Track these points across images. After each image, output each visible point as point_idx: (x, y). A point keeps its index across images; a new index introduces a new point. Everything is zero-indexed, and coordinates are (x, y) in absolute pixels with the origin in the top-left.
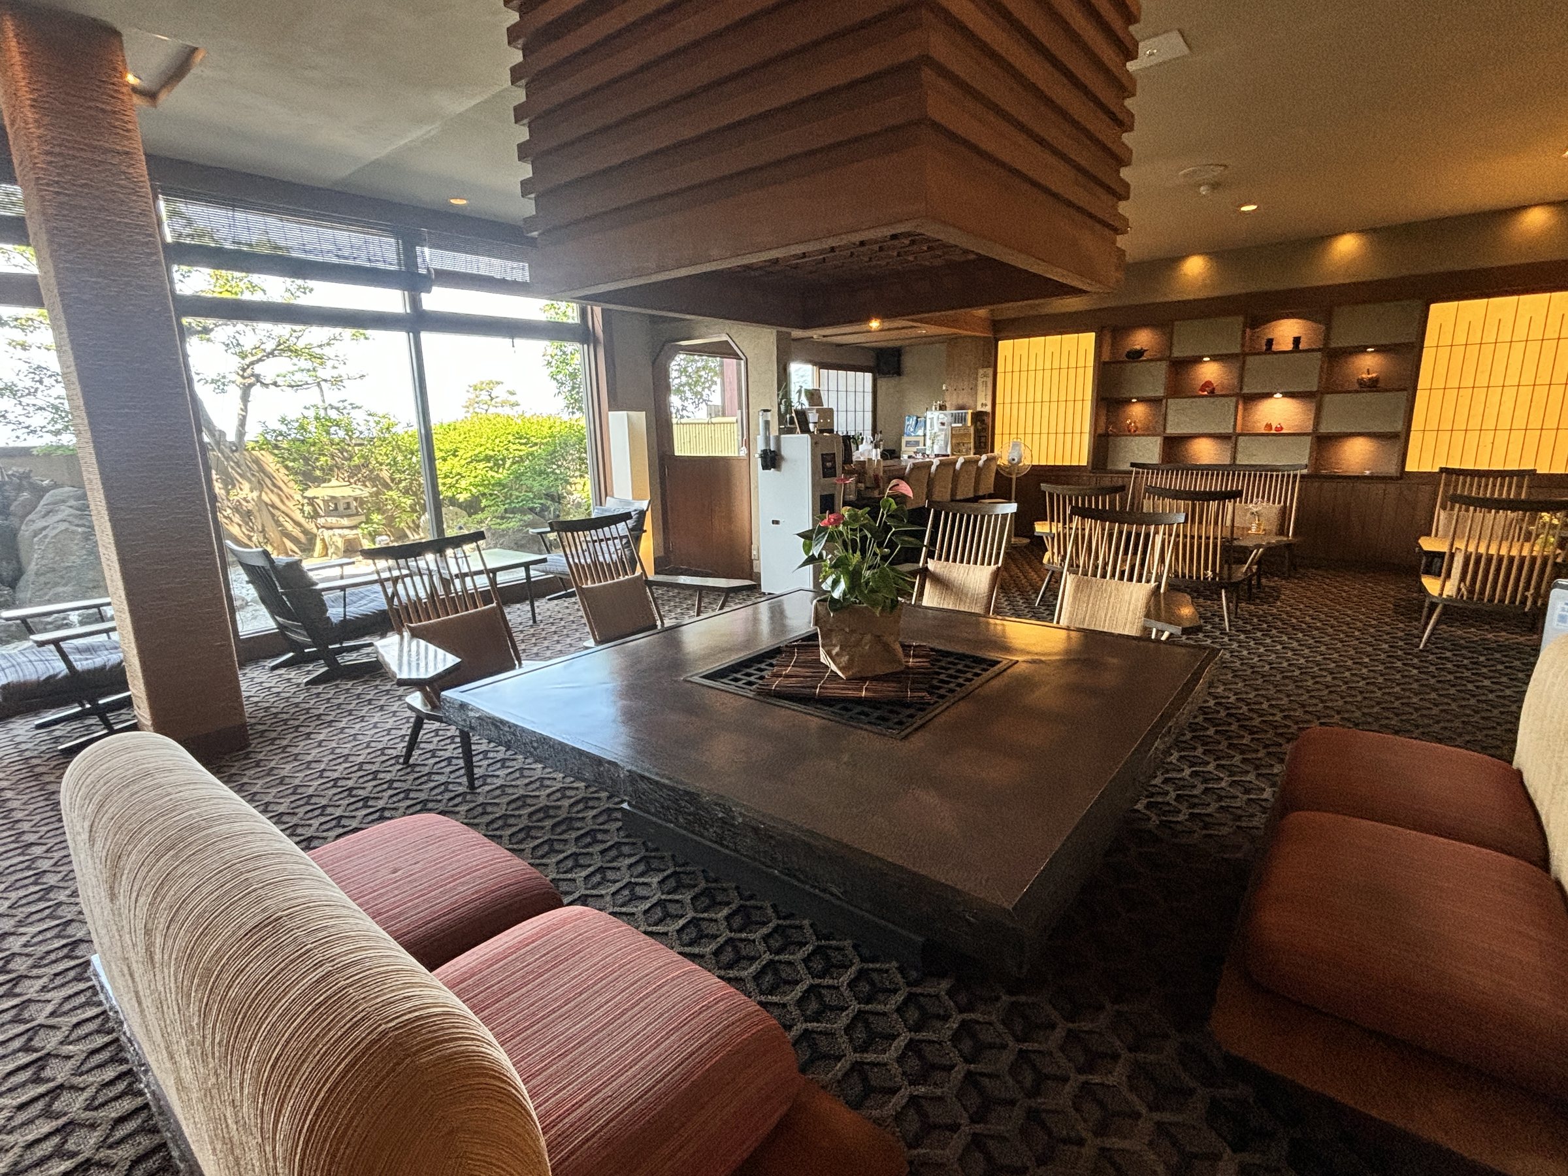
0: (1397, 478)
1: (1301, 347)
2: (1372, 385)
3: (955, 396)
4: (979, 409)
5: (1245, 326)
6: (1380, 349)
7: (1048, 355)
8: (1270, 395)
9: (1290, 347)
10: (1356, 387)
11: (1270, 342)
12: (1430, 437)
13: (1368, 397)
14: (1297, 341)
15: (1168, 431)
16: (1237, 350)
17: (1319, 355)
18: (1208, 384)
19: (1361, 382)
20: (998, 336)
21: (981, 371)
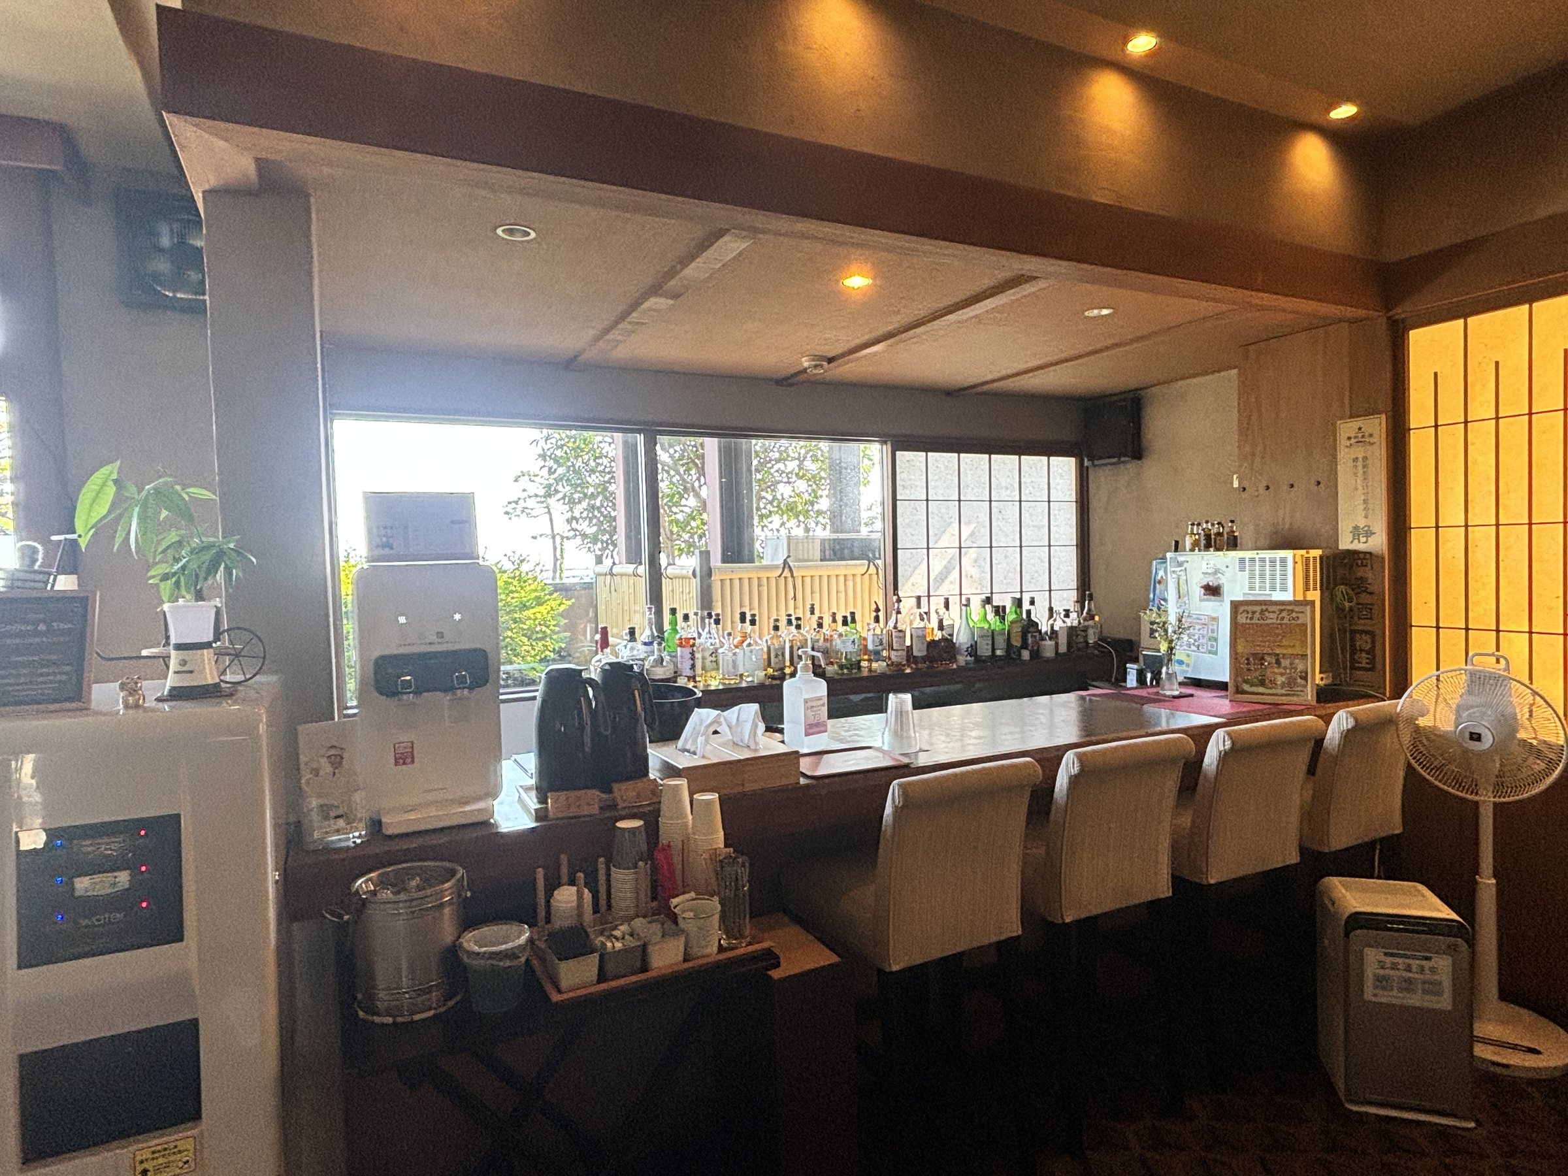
3: (1266, 508)
4: (1346, 543)
20: (1399, 312)
21: (1347, 429)
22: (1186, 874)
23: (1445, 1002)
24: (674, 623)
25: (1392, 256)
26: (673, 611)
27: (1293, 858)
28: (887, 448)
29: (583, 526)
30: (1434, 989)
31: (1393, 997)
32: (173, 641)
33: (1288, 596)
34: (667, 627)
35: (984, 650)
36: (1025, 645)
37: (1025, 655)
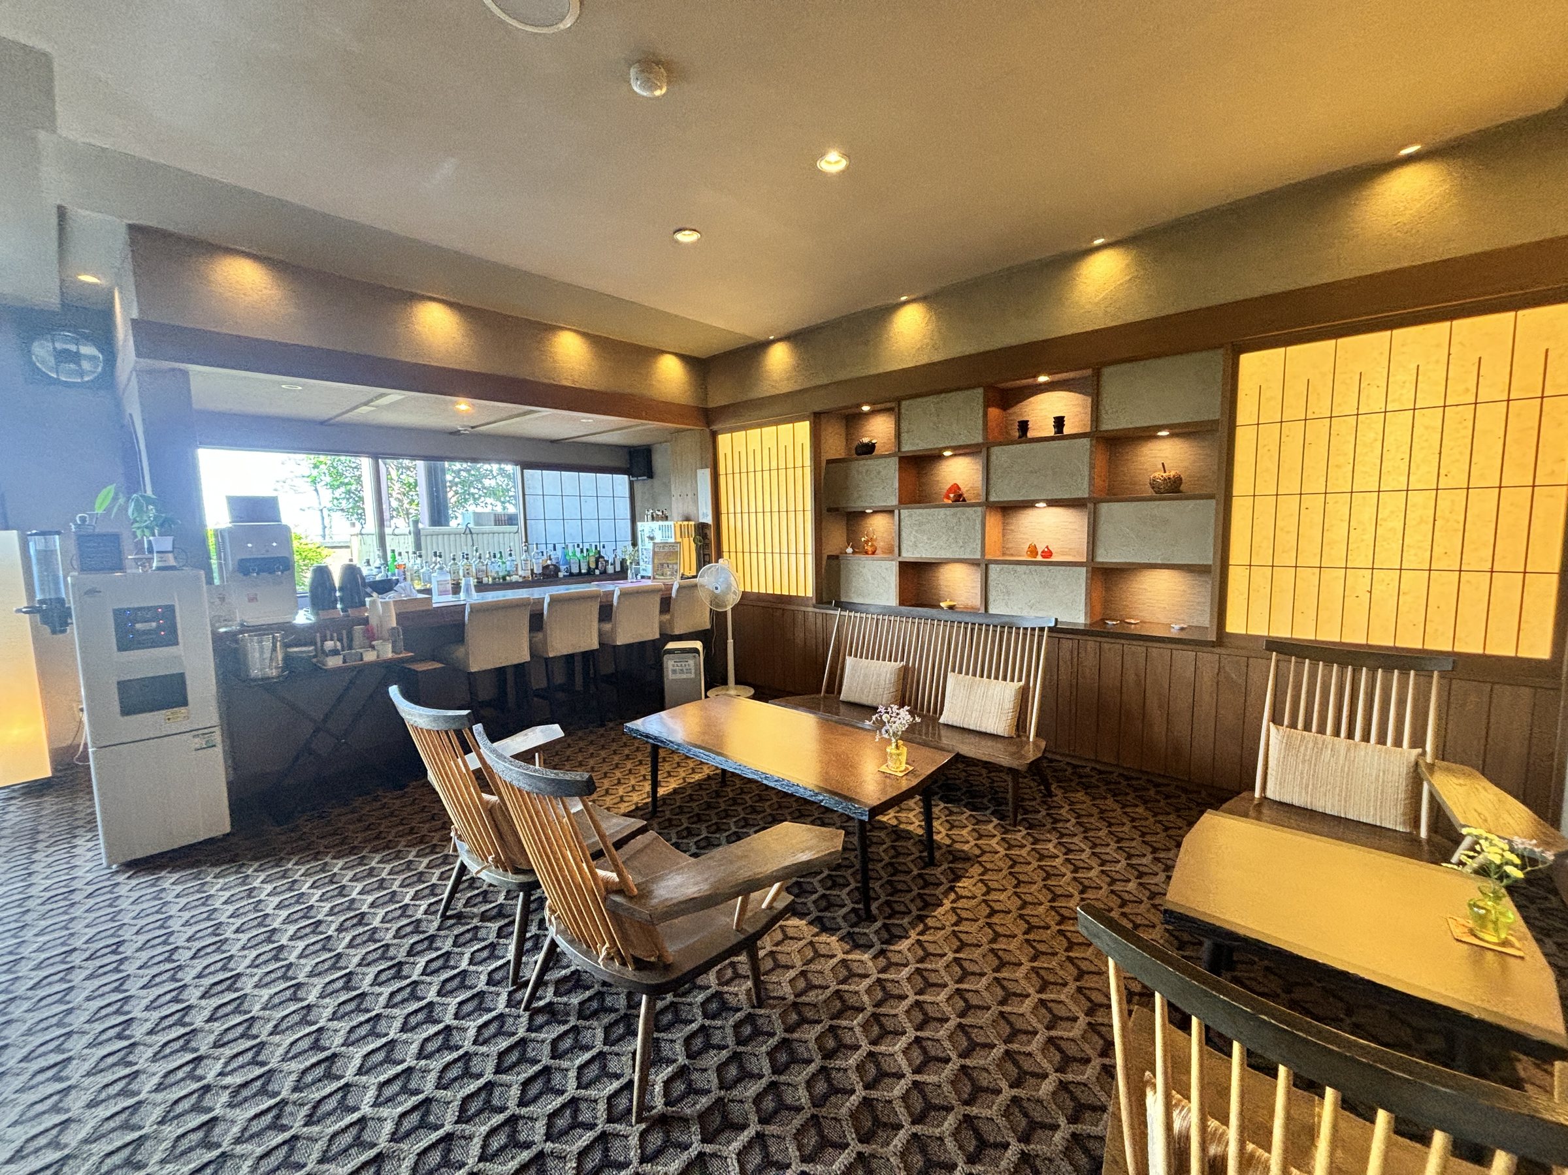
0: (1213, 644)
1: (1067, 430)
2: (1172, 488)
3: (680, 505)
4: (701, 520)
5: (987, 404)
6: (1182, 431)
7: (766, 452)
8: (1029, 504)
9: (1050, 431)
10: (1150, 492)
11: (1024, 426)
12: (1261, 577)
13: (1167, 508)
14: (1059, 422)
15: (904, 554)
16: (979, 439)
17: (1086, 442)
18: (955, 488)
19: (1153, 484)
20: (715, 428)
21: (700, 472)
22: (606, 641)
23: (693, 676)
24: (394, 557)
25: (711, 405)
26: (393, 551)
27: (657, 636)
28: (518, 468)
29: (344, 504)
30: (688, 671)
31: (678, 676)
32: (155, 550)
33: (672, 540)
34: (389, 559)
35: (575, 570)
36: (597, 568)
37: (597, 572)
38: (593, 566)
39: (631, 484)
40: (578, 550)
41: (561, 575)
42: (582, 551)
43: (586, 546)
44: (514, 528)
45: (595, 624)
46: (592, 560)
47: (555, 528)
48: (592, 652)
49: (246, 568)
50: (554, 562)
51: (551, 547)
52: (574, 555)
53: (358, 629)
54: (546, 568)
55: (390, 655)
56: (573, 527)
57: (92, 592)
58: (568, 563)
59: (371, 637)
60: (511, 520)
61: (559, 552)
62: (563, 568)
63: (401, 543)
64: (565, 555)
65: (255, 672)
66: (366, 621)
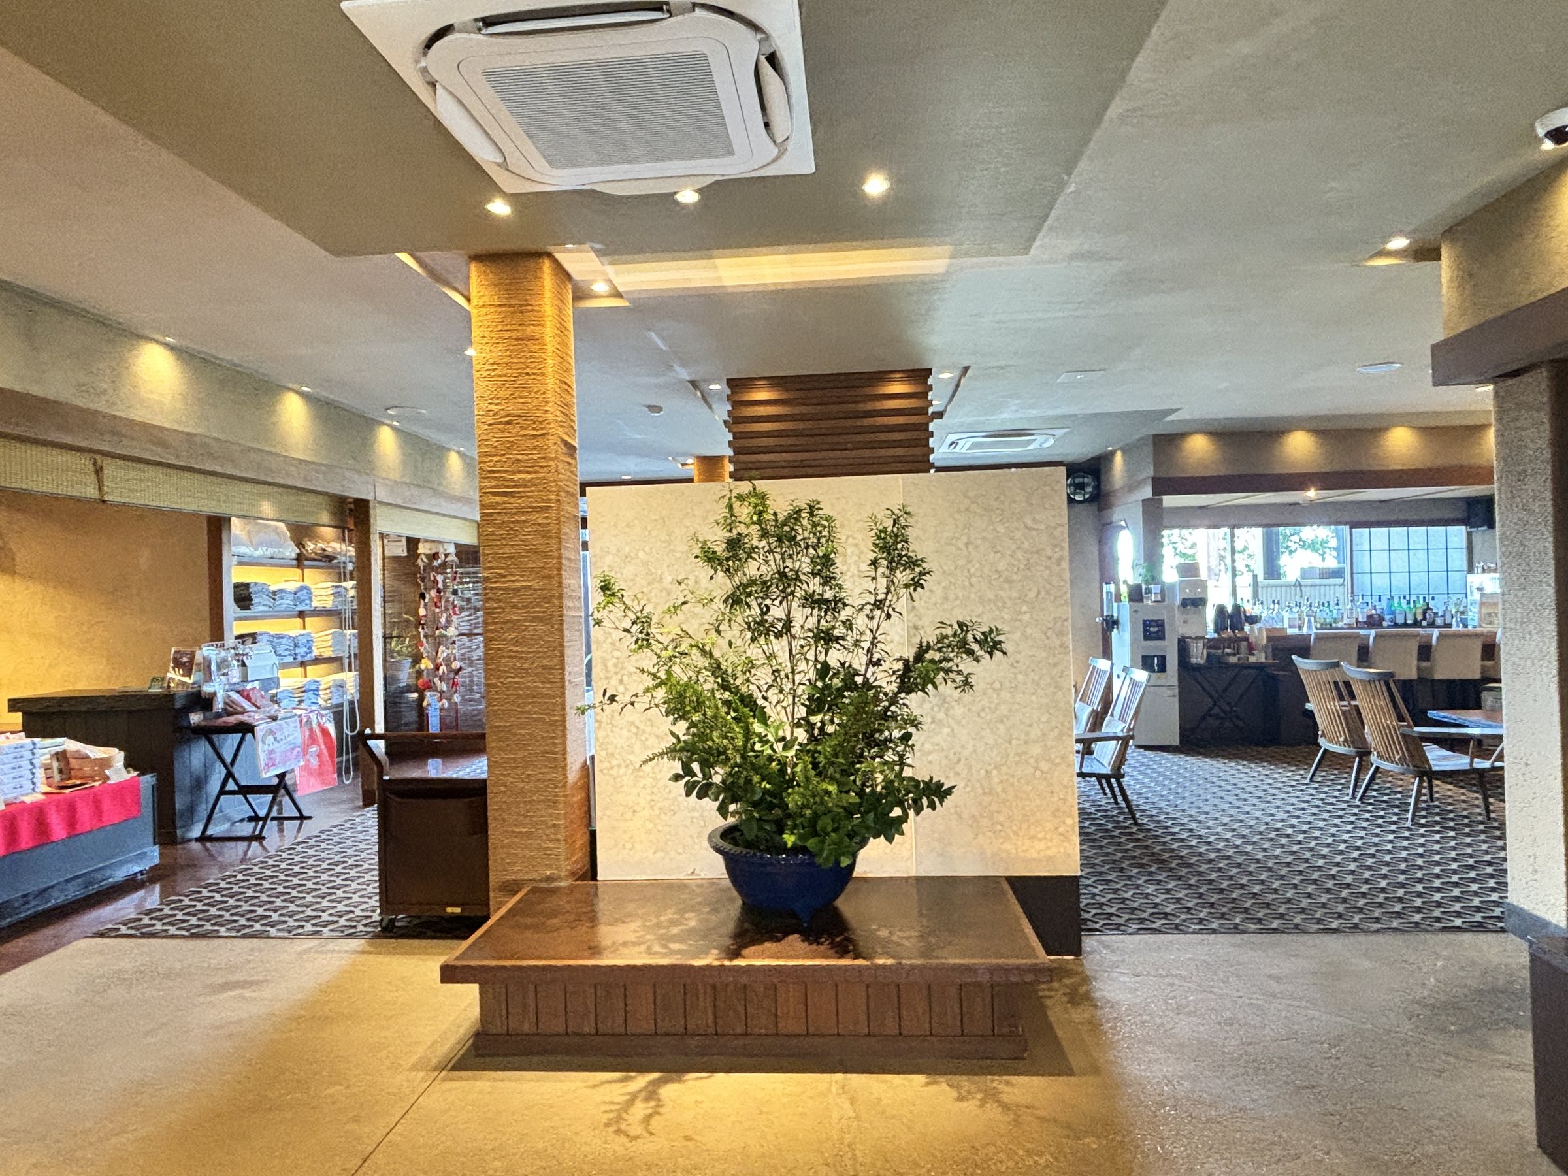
22: (1424, 675)
27: (1479, 677)
28: (1347, 527)
32: (1153, 592)
35: (1400, 620)
36: (1424, 618)
37: (1424, 623)
38: (1419, 618)
39: (1469, 534)
40: (1404, 602)
41: (1385, 624)
42: (1408, 602)
43: (1413, 598)
44: (1340, 581)
45: (1415, 662)
46: (1419, 611)
47: (1381, 582)
48: (1411, 681)
49: (1185, 603)
50: (1379, 612)
51: (1376, 598)
52: (1400, 604)
53: (1244, 643)
54: (1370, 617)
55: (1263, 660)
56: (1400, 581)
57: (1136, 611)
58: (1393, 613)
59: (1251, 649)
60: (1337, 573)
61: (1384, 603)
62: (1387, 617)
63: (1245, 593)
64: (1390, 606)
65: (1194, 661)
66: (1246, 639)
